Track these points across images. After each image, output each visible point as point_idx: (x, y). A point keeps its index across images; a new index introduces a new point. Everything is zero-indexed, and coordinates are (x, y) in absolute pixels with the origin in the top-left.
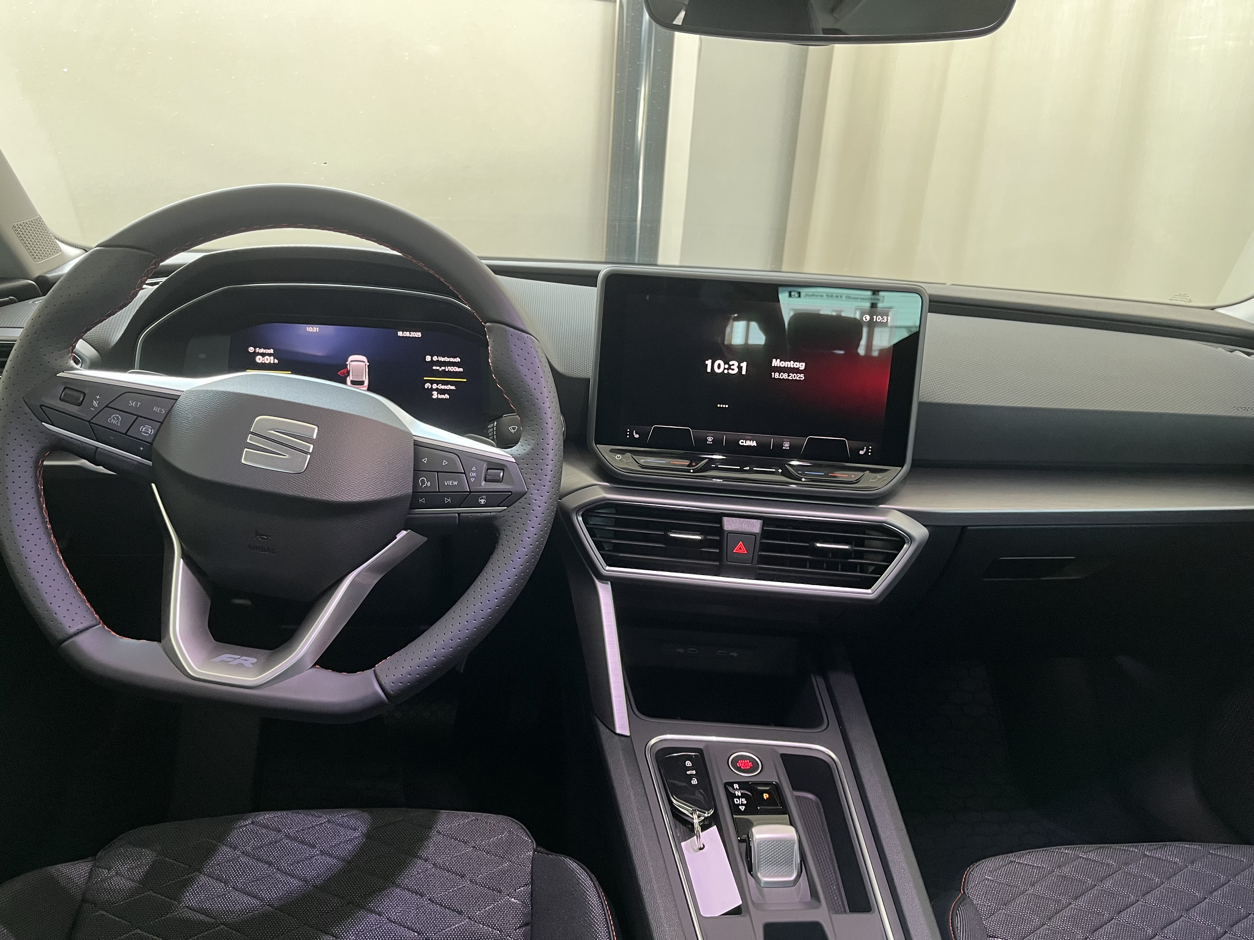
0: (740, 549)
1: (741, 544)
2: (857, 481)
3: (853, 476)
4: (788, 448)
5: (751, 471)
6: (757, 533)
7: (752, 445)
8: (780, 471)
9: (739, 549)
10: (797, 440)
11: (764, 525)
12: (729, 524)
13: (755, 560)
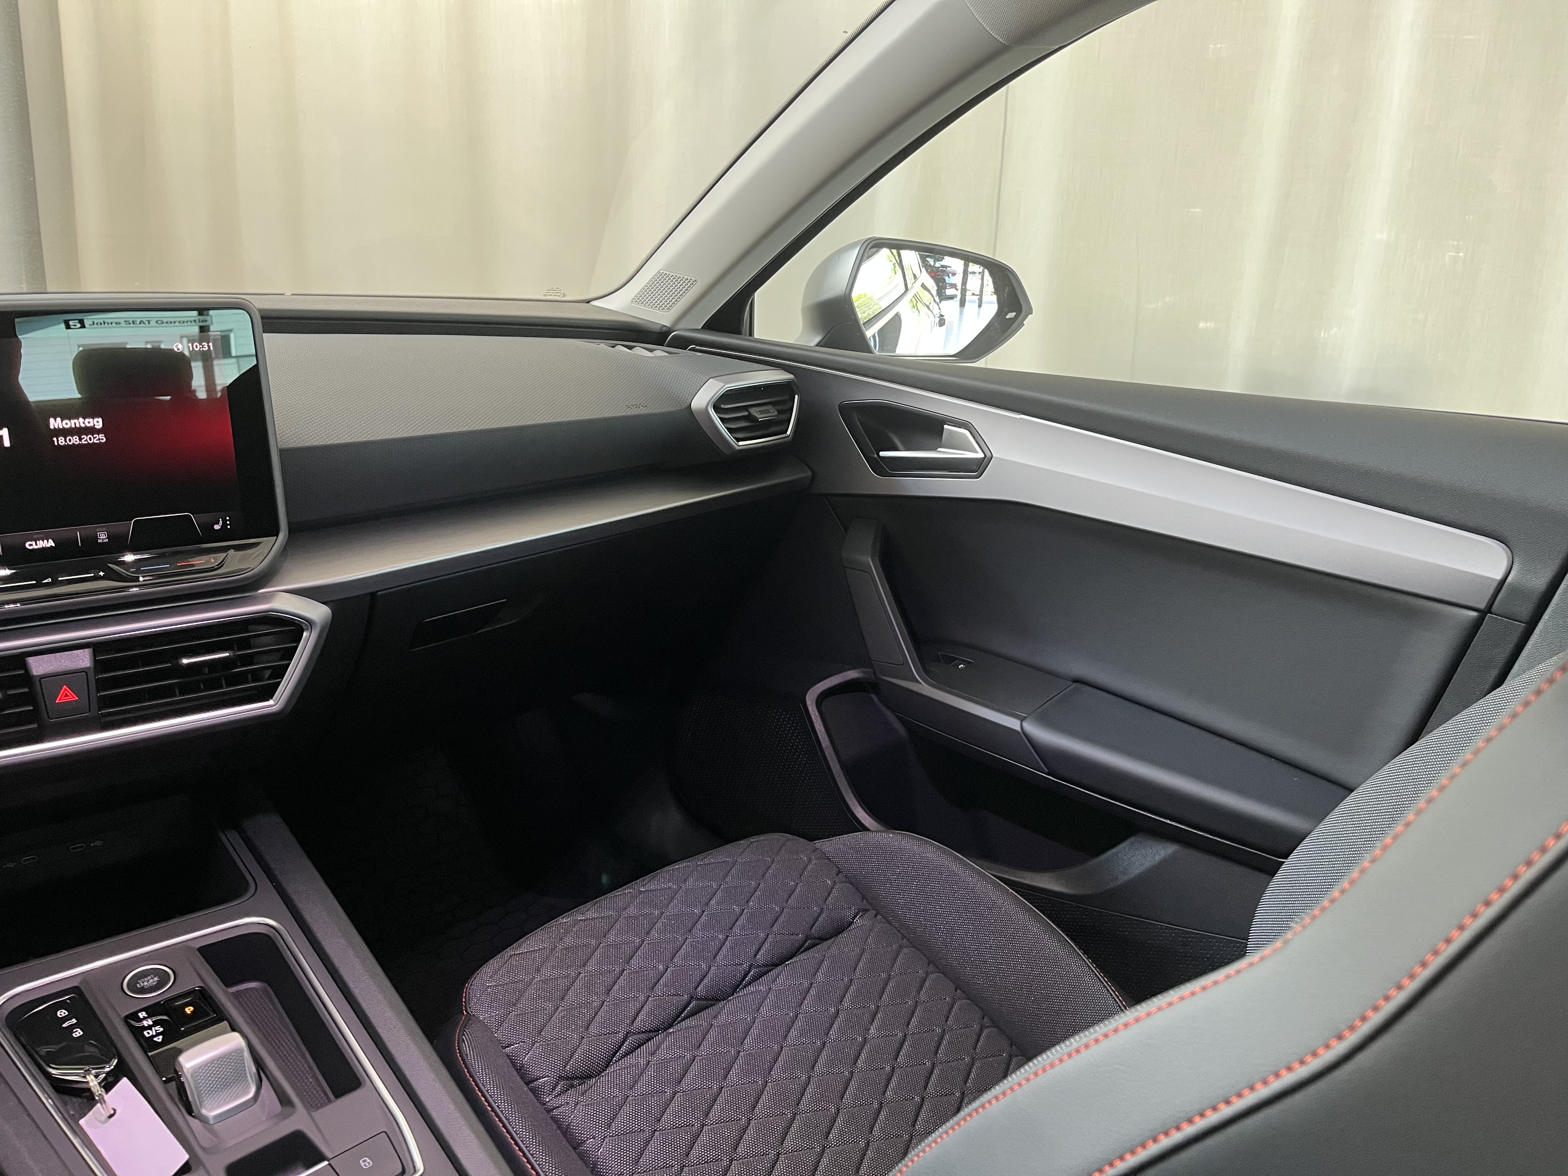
0: (67, 695)
1: (65, 689)
2: (220, 565)
3: (212, 560)
4: (107, 540)
5: (55, 583)
6: (89, 668)
7: (49, 546)
8: (102, 574)
9: (65, 696)
10: (118, 527)
11: (95, 654)
12: (38, 666)
13: (95, 706)
